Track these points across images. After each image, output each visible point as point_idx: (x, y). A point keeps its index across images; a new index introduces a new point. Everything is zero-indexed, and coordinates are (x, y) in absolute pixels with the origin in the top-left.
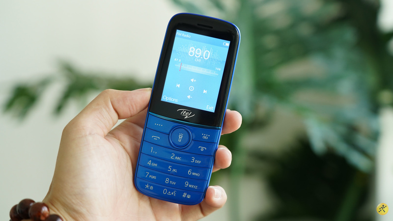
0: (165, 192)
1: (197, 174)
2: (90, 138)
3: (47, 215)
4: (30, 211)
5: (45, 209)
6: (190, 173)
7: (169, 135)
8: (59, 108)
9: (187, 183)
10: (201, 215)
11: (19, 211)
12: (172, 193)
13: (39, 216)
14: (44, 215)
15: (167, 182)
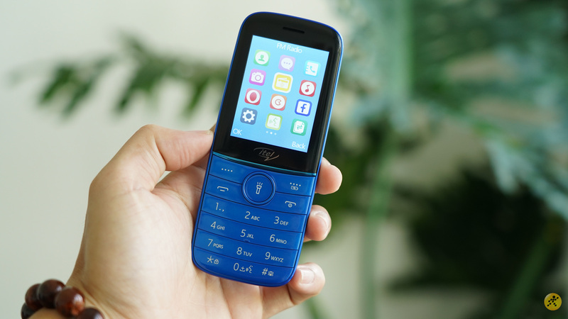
0: (236, 267)
1: (282, 242)
2: (135, 195)
3: (82, 308)
4: (57, 299)
5: (78, 299)
6: (272, 239)
7: (242, 184)
8: (123, 104)
9: (268, 255)
10: (289, 303)
11: (39, 295)
12: (247, 270)
13: (70, 309)
14: (77, 308)
15: (239, 252)
